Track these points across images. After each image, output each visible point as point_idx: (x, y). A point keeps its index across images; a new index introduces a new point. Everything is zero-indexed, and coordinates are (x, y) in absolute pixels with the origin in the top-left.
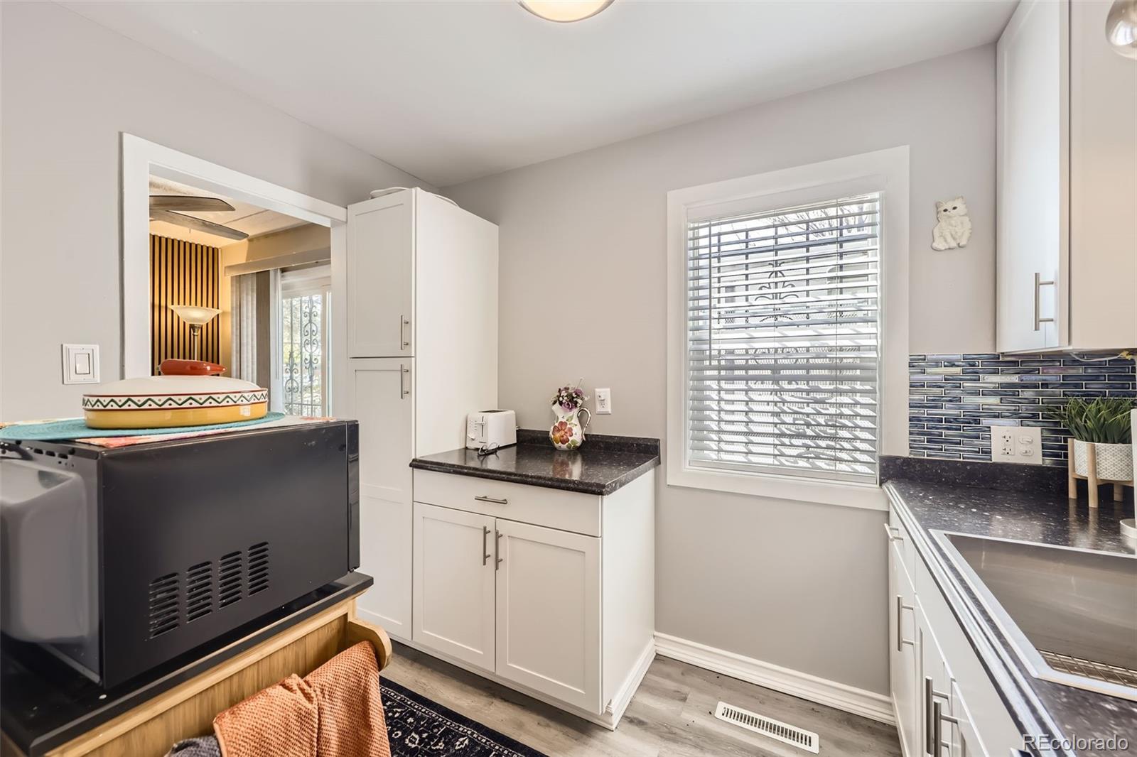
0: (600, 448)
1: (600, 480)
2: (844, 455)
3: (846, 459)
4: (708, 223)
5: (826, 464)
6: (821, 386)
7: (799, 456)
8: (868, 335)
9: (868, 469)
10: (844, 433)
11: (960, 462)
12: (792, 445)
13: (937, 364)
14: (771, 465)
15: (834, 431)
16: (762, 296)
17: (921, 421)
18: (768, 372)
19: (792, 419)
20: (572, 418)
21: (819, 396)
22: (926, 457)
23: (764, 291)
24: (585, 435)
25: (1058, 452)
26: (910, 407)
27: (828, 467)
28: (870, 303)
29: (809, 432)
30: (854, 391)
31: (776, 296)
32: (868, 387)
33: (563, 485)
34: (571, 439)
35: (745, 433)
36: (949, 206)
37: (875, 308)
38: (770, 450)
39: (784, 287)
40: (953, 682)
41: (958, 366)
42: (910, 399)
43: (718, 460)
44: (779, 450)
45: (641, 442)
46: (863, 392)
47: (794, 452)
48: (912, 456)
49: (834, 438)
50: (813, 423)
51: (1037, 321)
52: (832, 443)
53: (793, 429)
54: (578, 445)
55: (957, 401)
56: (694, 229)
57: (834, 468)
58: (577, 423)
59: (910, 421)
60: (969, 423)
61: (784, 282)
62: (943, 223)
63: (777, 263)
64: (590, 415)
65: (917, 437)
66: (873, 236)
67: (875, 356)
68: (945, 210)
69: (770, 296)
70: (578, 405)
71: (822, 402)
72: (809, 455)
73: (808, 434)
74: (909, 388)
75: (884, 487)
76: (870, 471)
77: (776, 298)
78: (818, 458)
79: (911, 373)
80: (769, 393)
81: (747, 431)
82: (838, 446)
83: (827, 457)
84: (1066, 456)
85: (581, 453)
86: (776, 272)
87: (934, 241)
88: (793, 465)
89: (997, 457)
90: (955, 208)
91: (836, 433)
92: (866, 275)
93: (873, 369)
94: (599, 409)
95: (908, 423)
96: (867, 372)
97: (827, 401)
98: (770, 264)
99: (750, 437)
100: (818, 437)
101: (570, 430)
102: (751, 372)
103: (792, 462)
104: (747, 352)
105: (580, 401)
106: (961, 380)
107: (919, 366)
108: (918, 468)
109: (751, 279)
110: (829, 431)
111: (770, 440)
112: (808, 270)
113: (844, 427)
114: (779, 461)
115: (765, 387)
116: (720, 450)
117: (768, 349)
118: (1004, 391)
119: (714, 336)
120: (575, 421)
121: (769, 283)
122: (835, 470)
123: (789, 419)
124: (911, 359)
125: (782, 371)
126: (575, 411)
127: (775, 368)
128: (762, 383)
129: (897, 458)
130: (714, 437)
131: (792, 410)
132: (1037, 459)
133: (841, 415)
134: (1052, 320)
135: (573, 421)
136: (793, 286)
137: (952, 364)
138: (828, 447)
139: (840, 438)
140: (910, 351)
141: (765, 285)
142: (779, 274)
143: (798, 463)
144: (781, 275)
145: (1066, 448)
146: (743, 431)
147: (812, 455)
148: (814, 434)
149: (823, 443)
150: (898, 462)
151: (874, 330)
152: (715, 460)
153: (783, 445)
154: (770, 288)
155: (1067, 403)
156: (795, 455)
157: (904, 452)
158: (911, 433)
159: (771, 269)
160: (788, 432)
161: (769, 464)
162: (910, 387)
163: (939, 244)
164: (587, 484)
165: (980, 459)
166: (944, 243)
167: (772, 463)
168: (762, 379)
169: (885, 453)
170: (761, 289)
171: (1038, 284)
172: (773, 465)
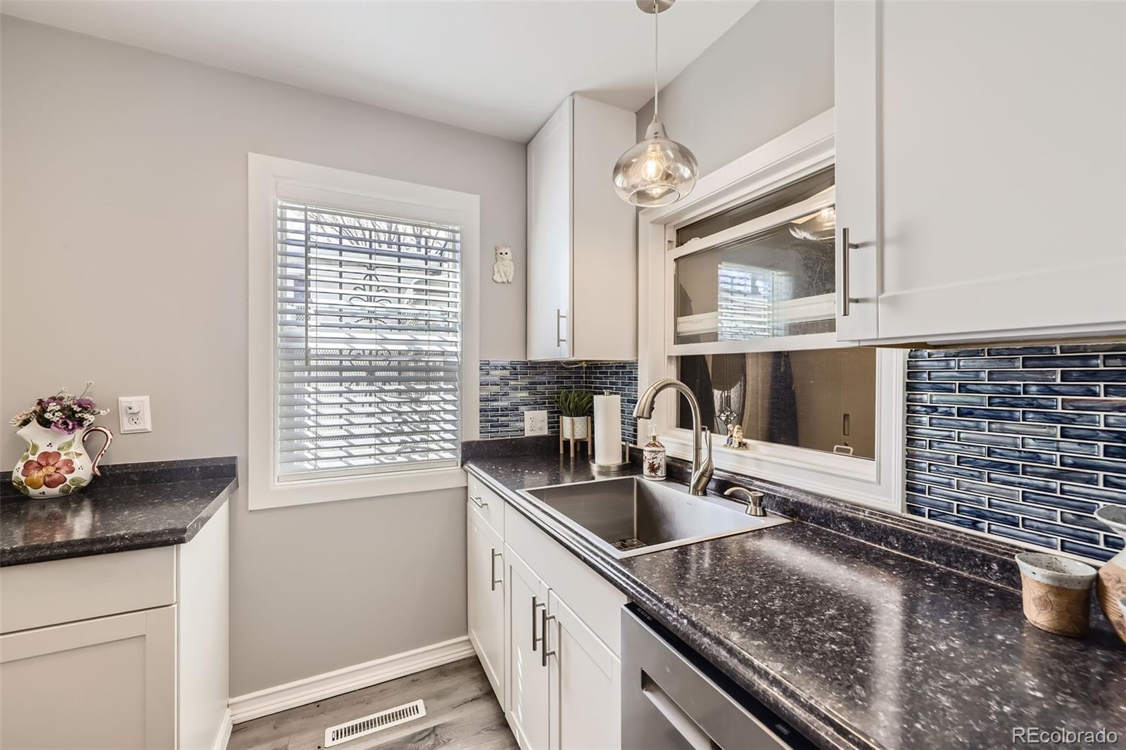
0: (133, 482)
1: (169, 524)
2: (433, 446)
3: (435, 449)
4: (304, 207)
5: (420, 456)
6: (415, 386)
7: (399, 453)
8: (452, 343)
9: (452, 455)
10: (433, 427)
11: (508, 439)
12: (392, 443)
13: (496, 368)
14: (373, 465)
15: (425, 426)
16: (357, 297)
17: (486, 411)
18: (363, 374)
19: (391, 418)
20: (70, 444)
21: (414, 395)
22: (490, 439)
23: (359, 292)
24: (99, 467)
25: (555, 425)
26: (480, 401)
27: (422, 459)
28: (451, 316)
29: (406, 429)
30: (441, 390)
31: (370, 299)
32: (451, 387)
33: (99, 546)
34: (69, 477)
35: (344, 436)
36: (504, 251)
37: (456, 321)
38: (372, 451)
39: (378, 291)
40: (551, 591)
41: (507, 369)
42: (480, 395)
43: (315, 469)
44: (379, 450)
45: (208, 464)
46: (446, 391)
47: (393, 449)
48: (481, 440)
49: (427, 431)
50: (410, 420)
51: (559, 340)
52: (425, 437)
53: (392, 428)
54: (84, 484)
55: (506, 395)
56: (283, 207)
57: (426, 458)
58: (81, 450)
59: (480, 412)
60: (513, 411)
61: (378, 286)
62: (499, 263)
63: (370, 267)
64: (110, 436)
65: (484, 424)
66: (454, 261)
67: (457, 360)
68: (501, 254)
69: (365, 298)
70: (86, 424)
71: (416, 401)
72: (407, 450)
73: (405, 431)
74: (479, 386)
75: (465, 467)
76: (453, 456)
77: (371, 301)
78: (414, 451)
79: (481, 375)
80: (364, 394)
81: (348, 434)
82: (430, 439)
83: (420, 450)
84: (558, 427)
85: (89, 497)
86: (371, 276)
87: (494, 275)
88: (392, 461)
89: (528, 434)
90: (506, 254)
91: (428, 427)
92: (448, 292)
93: (454, 371)
94: (127, 426)
95: (479, 414)
96: (450, 373)
97: (421, 399)
98: (365, 266)
99: (350, 440)
100: (414, 432)
101: (69, 463)
102: (345, 374)
103: (390, 459)
104: (341, 353)
105: (90, 418)
106: (509, 379)
107: (485, 369)
108: (486, 448)
109: (345, 278)
110: (422, 426)
111: (372, 441)
112: (399, 278)
113: (435, 421)
114: (378, 460)
115: (360, 389)
116: (317, 458)
117: (363, 351)
118: (531, 388)
119: (311, 334)
120: (77, 447)
121: (364, 285)
122: (428, 460)
123: (388, 419)
124: (481, 364)
125: (376, 373)
126: (79, 433)
127: (371, 370)
128: (357, 385)
129: (473, 442)
130: (309, 444)
131: (391, 409)
132: (545, 432)
133: (432, 411)
134: (565, 341)
135: (72, 450)
136: (387, 291)
137: (504, 368)
138: (423, 441)
139: (431, 431)
140: (480, 358)
141: (360, 286)
142: (373, 278)
143: (396, 459)
144: (375, 279)
145: (558, 422)
146: (343, 434)
147: (409, 450)
148: (410, 430)
149: (417, 438)
150: (473, 445)
151: (454, 339)
152: (312, 470)
153: (384, 444)
154: (364, 290)
155: (560, 394)
156: (394, 451)
157: (476, 436)
158: (481, 422)
159: (365, 270)
160: (388, 431)
161: (370, 465)
162: (481, 385)
163: (497, 278)
164: (148, 534)
165: (517, 435)
166: (500, 278)
167: (373, 463)
168: (357, 381)
169: (465, 440)
170: (355, 289)
171: (559, 317)
172: (375, 464)
